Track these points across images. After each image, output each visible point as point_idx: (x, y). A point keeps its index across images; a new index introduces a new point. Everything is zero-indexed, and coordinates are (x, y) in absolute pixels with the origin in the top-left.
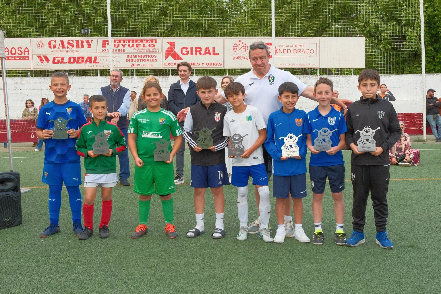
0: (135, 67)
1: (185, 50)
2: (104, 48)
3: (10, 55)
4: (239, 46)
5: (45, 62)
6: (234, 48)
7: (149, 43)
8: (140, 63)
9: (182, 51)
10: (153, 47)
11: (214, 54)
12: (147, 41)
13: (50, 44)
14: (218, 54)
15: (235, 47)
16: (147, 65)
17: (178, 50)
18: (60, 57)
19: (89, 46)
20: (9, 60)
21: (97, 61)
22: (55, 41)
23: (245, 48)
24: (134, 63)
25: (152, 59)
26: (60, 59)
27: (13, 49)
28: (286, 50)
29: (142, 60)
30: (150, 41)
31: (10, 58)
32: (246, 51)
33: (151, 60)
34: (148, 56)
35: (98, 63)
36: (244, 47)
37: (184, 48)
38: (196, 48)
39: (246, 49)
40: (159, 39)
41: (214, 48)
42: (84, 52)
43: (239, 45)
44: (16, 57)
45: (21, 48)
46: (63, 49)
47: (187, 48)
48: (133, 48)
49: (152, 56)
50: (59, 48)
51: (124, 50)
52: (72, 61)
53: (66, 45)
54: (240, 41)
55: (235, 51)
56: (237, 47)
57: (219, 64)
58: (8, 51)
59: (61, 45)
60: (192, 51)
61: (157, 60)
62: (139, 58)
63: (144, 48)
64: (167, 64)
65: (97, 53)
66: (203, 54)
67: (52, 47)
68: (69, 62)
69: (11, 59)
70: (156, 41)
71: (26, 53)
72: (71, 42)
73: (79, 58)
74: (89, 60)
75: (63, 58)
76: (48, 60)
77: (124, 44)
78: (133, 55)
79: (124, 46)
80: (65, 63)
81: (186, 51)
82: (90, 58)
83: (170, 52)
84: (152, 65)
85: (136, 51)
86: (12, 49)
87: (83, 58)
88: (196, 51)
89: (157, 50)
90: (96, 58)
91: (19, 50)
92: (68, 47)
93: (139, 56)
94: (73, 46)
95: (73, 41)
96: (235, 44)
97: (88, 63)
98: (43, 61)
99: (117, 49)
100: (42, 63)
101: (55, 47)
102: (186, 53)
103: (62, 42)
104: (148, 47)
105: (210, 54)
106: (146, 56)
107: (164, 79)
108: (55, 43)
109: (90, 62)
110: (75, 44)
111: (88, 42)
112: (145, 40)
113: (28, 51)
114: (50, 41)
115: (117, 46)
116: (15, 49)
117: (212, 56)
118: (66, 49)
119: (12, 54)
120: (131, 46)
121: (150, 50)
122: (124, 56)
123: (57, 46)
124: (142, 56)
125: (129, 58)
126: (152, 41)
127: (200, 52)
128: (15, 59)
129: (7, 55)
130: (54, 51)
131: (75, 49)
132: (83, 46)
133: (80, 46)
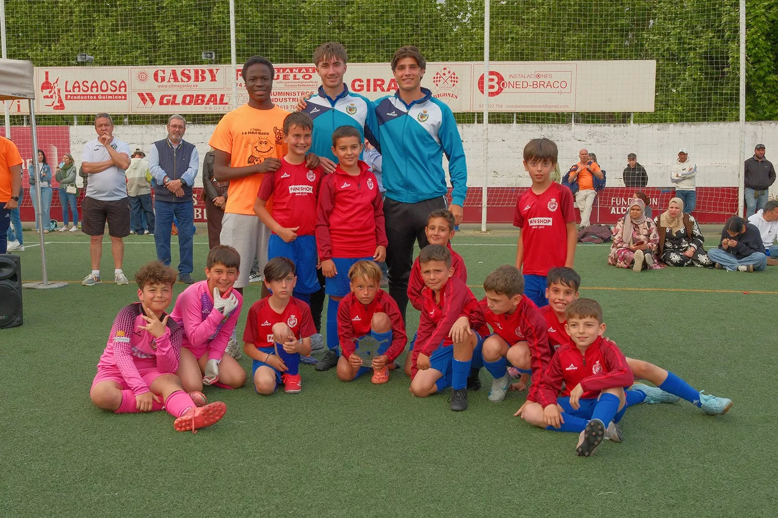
1: (357, 83)
3: (100, 92)
4: (444, 77)
5: (149, 102)
6: (435, 80)
7: (303, 72)
8: (288, 103)
9: (353, 86)
10: (309, 78)
12: (300, 70)
13: (156, 75)
15: (437, 78)
18: (170, 96)
19: (213, 79)
20: (97, 99)
21: (224, 102)
22: (164, 71)
23: (453, 79)
26: (171, 98)
27: (104, 83)
28: (521, 83)
29: (291, 100)
30: (304, 70)
32: (454, 85)
34: (300, 94)
35: (226, 104)
36: (451, 78)
37: (354, 81)
38: (375, 81)
39: (454, 81)
42: (206, 88)
43: (444, 74)
44: (108, 95)
45: (115, 82)
46: (176, 83)
47: (360, 81)
48: (278, 81)
50: (169, 81)
52: (187, 101)
53: (179, 76)
54: (445, 69)
55: (437, 85)
56: (440, 77)
58: (97, 87)
59: (172, 77)
60: (368, 86)
62: (287, 97)
63: (296, 81)
65: (225, 89)
66: (386, 90)
67: (160, 79)
68: (184, 102)
69: (101, 98)
71: (123, 89)
72: (186, 72)
73: (198, 96)
74: (213, 99)
75: (175, 97)
76: (153, 100)
78: (278, 91)
80: (176, 104)
81: (359, 86)
82: (214, 96)
85: (282, 85)
86: (102, 83)
87: (204, 96)
88: (375, 85)
89: (315, 84)
90: (222, 96)
91: (112, 85)
92: (182, 81)
93: (286, 93)
94: (189, 78)
95: (189, 71)
96: (437, 74)
97: (212, 104)
98: (147, 100)
100: (145, 103)
101: (163, 79)
102: (360, 88)
103: (174, 72)
104: (302, 80)
106: (298, 92)
108: (164, 74)
109: (215, 102)
110: (192, 75)
111: (211, 71)
112: (296, 69)
113: (125, 87)
114: (157, 71)
116: (106, 83)
118: (180, 83)
119: (102, 91)
121: (304, 84)
123: (167, 79)
124: (292, 94)
126: (307, 70)
127: (380, 86)
128: (106, 97)
129: (94, 92)
130: (162, 86)
131: (192, 82)
132: (204, 79)
133: (200, 77)
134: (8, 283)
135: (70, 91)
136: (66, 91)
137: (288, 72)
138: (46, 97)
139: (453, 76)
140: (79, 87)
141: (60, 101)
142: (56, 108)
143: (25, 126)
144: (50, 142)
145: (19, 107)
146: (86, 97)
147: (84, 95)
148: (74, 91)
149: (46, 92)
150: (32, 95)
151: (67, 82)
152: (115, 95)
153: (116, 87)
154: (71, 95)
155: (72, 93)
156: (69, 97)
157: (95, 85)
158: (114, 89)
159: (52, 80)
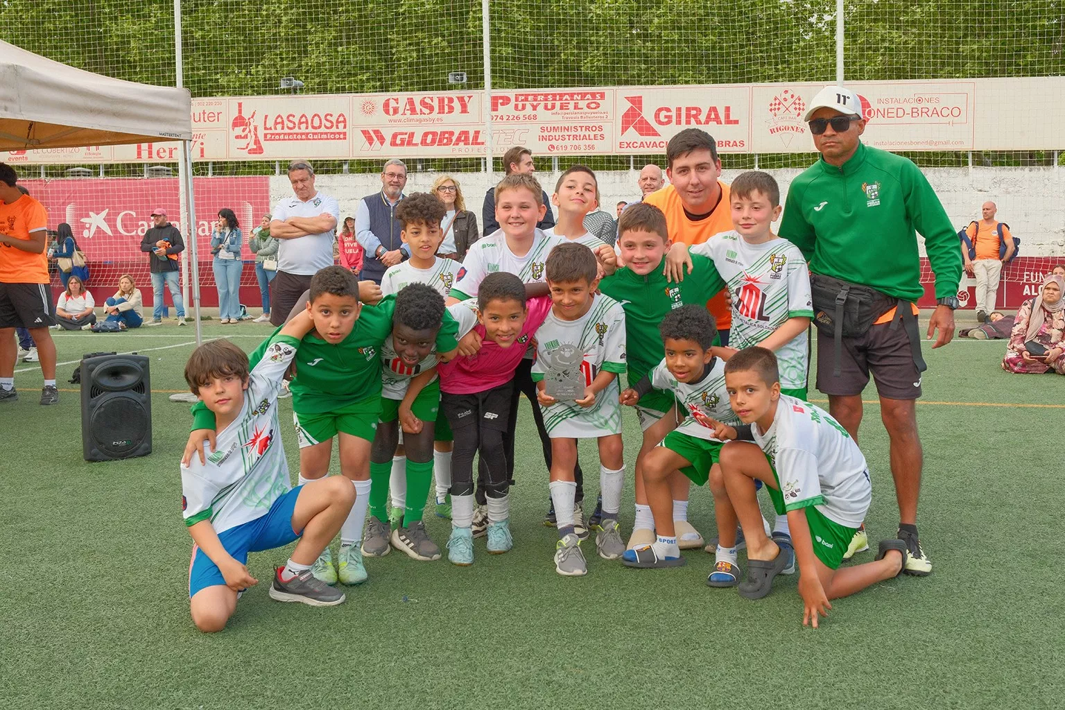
0: (555, 154)
1: (663, 114)
2: (494, 113)
3: (310, 130)
4: (785, 103)
5: (376, 141)
6: (773, 107)
7: (588, 99)
8: (567, 142)
9: (657, 115)
10: (595, 108)
11: (729, 122)
12: (583, 96)
13: (386, 105)
14: (736, 122)
15: (775, 104)
16: (583, 147)
17: (648, 114)
18: (406, 134)
19: (464, 110)
20: (307, 139)
21: (479, 141)
22: (396, 100)
23: (797, 106)
24: (554, 142)
25: (592, 134)
26: (407, 136)
27: (316, 118)
28: (895, 111)
29: (571, 137)
30: (589, 96)
31: (310, 136)
32: (799, 115)
33: (592, 137)
34: (584, 129)
35: (483, 143)
36: (795, 104)
37: (660, 110)
38: (688, 109)
39: (800, 109)
40: (609, 90)
41: (728, 109)
42: (454, 122)
43: (785, 100)
44: (322, 133)
45: (331, 115)
46: (414, 116)
47: (668, 110)
48: (553, 111)
49: (594, 129)
50: (404, 114)
51: (535, 118)
52: (429, 141)
53: (418, 107)
54: (786, 92)
55: (775, 115)
56: (779, 104)
57: (738, 144)
58: (307, 122)
59: (408, 107)
60: (679, 116)
61: (602, 137)
62: (566, 133)
63: (577, 111)
64: (626, 145)
65: (480, 123)
66: (703, 121)
67: (391, 111)
68: (424, 142)
70: (602, 96)
71: (341, 126)
72: (428, 101)
73: (444, 133)
74: (464, 137)
75: (412, 135)
76: (382, 139)
77: (535, 103)
78: (553, 125)
79: (535, 108)
80: (416, 145)
81: (666, 117)
82: (465, 133)
83: (633, 118)
84: (593, 147)
85: (559, 117)
86: (313, 117)
87: (452, 133)
88: (688, 116)
89: (604, 115)
90: (477, 133)
91: (327, 120)
92: (422, 113)
93: (565, 128)
94: (431, 109)
95: (432, 99)
96: (775, 99)
97: (462, 144)
98: (374, 140)
99: (521, 114)
100: (371, 144)
101: (396, 111)
102: (666, 120)
103: (411, 102)
104: (586, 110)
105: (719, 122)
106: (581, 127)
107: (618, 177)
108: (397, 103)
109: (466, 143)
110: (436, 104)
111: (461, 99)
112: (578, 94)
113: (344, 121)
114: (388, 100)
115: (520, 107)
116: (318, 116)
117: (724, 127)
118: (419, 116)
119: (314, 127)
120: (549, 107)
121: (590, 115)
122: (534, 129)
123: (401, 111)
124: (573, 129)
125: (546, 134)
126: (593, 95)
127: (695, 117)
128: (318, 136)
129: (303, 130)
130: (395, 121)
131: (435, 115)
132: (451, 109)
133: (446, 108)
134: (132, 395)
135: (271, 129)
136: (266, 128)
137: (566, 100)
138: (237, 137)
139: (797, 102)
140: (283, 123)
141: (257, 142)
142: (250, 152)
143: (210, 176)
144: (244, 198)
145: (202, 150)
146: (291, 137)
147: (289, 134)
148: (276, 129)
149: (239, 130)
150: (189, 135)
151: (266, 117)
152: (332, 133)
153: (331, 122)
154: (272, 134)
155: (273, 131)
156: (269, 136)
157: (303, 120)
158: (328, 124)
159: (246, 115)
